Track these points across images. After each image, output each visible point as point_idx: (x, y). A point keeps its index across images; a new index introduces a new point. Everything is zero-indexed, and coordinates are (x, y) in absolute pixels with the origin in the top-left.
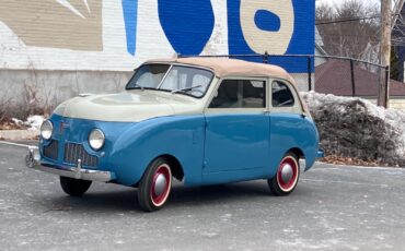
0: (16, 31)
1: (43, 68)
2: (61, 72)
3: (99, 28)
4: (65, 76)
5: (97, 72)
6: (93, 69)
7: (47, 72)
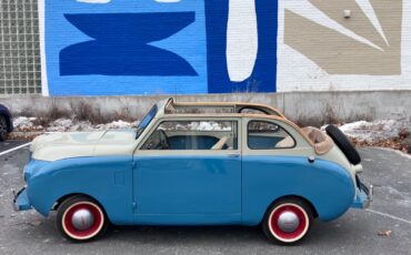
0: (320, 64)
1: (342, 90)
2: (359, 93)
3: (398, 58)
4: (362, 96)
5: (395, 92)
6: (391, 89)
7: (347, 93)
